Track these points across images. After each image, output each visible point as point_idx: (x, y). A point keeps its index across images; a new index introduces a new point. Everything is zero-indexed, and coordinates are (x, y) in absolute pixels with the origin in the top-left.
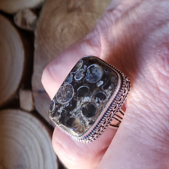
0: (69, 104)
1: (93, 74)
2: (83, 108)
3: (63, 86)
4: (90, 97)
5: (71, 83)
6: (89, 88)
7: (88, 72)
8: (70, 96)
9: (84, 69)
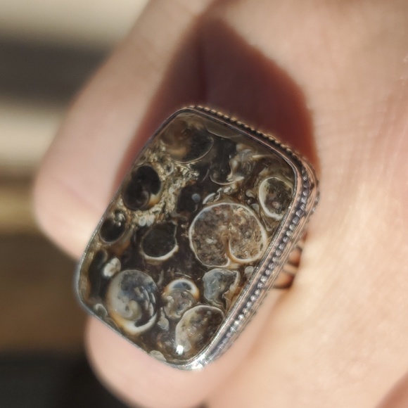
0: (204, 202)
1: (134, 297)
2: (155, 192)
3: (237, 262)
4: (137, 225)
5: (207, 270)
6: (142, 253)
7: (151, 306)
8: (204, 226)
9: (166, 317)
